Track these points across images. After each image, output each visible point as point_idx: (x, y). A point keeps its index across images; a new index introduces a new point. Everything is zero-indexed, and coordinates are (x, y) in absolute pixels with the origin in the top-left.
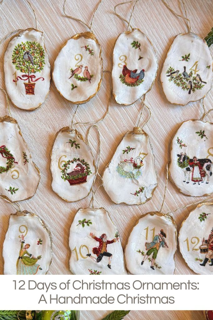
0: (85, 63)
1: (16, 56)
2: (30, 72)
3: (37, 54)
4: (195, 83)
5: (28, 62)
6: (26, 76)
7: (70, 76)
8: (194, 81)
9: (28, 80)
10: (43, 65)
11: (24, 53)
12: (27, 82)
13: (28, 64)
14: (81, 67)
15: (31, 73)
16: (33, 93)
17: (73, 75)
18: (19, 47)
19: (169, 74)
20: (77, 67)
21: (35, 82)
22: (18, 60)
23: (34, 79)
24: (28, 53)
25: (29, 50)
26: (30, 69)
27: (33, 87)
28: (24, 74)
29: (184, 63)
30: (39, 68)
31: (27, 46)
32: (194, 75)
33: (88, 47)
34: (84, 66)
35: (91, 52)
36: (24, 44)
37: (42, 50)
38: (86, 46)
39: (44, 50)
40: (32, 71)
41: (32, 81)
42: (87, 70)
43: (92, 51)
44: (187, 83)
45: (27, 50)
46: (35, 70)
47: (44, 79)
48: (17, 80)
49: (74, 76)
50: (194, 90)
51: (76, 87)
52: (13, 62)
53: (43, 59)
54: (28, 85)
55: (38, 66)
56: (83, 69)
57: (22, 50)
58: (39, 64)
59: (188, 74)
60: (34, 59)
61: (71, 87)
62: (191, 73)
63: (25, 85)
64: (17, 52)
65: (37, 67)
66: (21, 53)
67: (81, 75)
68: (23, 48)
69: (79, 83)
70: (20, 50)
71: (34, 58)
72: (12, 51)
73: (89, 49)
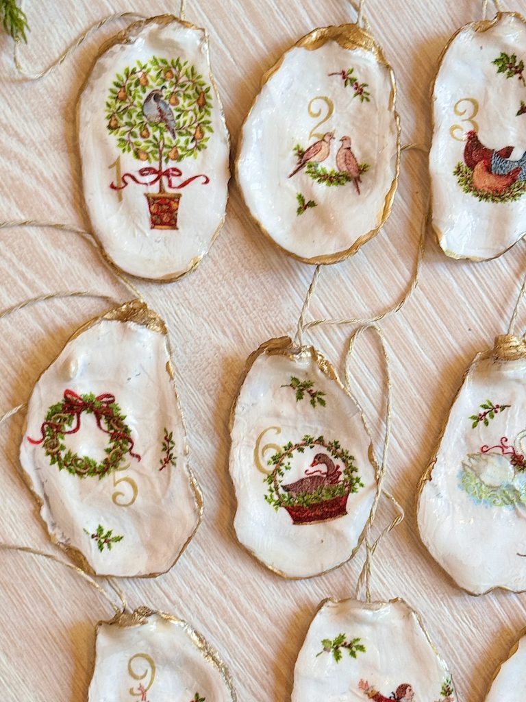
0: (340, 126)
1: (118, 105)
2: (164, 158)
3: (187, 101)
5: (157, 126)
6: (150, 170)
7: (294, 167)
9: (158, 183)
10: (207, 134)
11: (145, 96)
12: (154, 190)
13: (157, 134)
14: (327, 139)
15: (167, 161)
16: (172, 224)
17: (301, 165)
18: (127, 77)
20: (315, 140)
21: (181, 191)
22: (125, 119)
23: (176, 181)
24: (156, 96)
25: (159, 88)
26: (165, 150)
27: (174, 205)
28: (145, 164)
30: (194, 144)
31: (153, 73)
33: (351, 76)
34: (338, 136)
35: (360, 91)
36: (144, 67)
37: (204, 88)
38: (343, 72)
39: (208, 90)
40: (172, 155)
41: (170, 186)
42: (349, 148)
43: (365, 89)
45: (154, 85)
46: (180, 153)
47: (208, 181)
48: (123, 184)
49: (305, 169)
51: (312, 204)
52: (109, 127)
53: (206, 118)
54: (158, 198)
55: (191, 138)
56: (336, 145)
57: (139, 88)
58: (193, 131)
60: (179, 117)
61: (296, 204)
63: (148, 199)
64: (122, 92)
65: (187, 142)
66: (134, 98)
67: (329, 165)
68: (142, 81)
69: (321, 190)
70: (132, 88)
71: (176, 114)
72: (104, 91)
73: (353, 81)
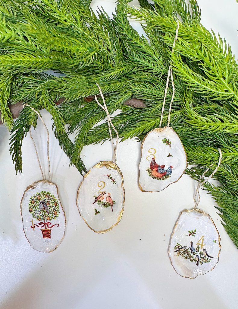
0: (107, 190)
1: (32, 205)
2: (46, 220)
3: (52, 204)
4: (202, 258)
5: (43, 211)
6: (42, 223)
8: (202, 256)
9: (44, 226)
10: (58, 213)
11: (39, 203)
12: (43, 228)
13: (43, 213)
14: (103, 193)
15: (47, 220)
16: (49, 237)
17: (96, 201)
18: (34, 197)
19: (177, 249)
21: (51, 228)
22: (34, 209)
23: (50, 226)
25: (44, 200)
26: (46, 218)
27: (50, 232)
29: (191, 238)
30: (54, 215)
31: (42, 196)
32: (201, 250)
33: (110, 176)
35: (113, 180)
36: (39, 194)
37: (56, 201)
38: (108, 175)
39: (57, 202)
40: (48, 219)
41: (48, 227)
42: (110, 196)
44: (195, 256)
45: (42, 199)
46: (50, 218)
47: (59, 226)
48: (34, 227)
49: (97, 202)
50: (201, 263)
51: (99, 212)
52: (30, 211)
53: (57, 209)
54: (44, 230)
55: (53, 214)
56: (106, 195)
57: (38, 200)
58: (54, 212)
59: (195, 248)
60: (49, 208)
61: (95, 212)
62: (198, 248)
63: (42, 231)
64: (33, 201)
65: (52, 215)
66: (36, 203)
67: (104, 201)
68: (39, 198)
69: (101, 209)
70: (36, 200)
71: (49, 207)
72: (28, 200)
73: (111, 178)
